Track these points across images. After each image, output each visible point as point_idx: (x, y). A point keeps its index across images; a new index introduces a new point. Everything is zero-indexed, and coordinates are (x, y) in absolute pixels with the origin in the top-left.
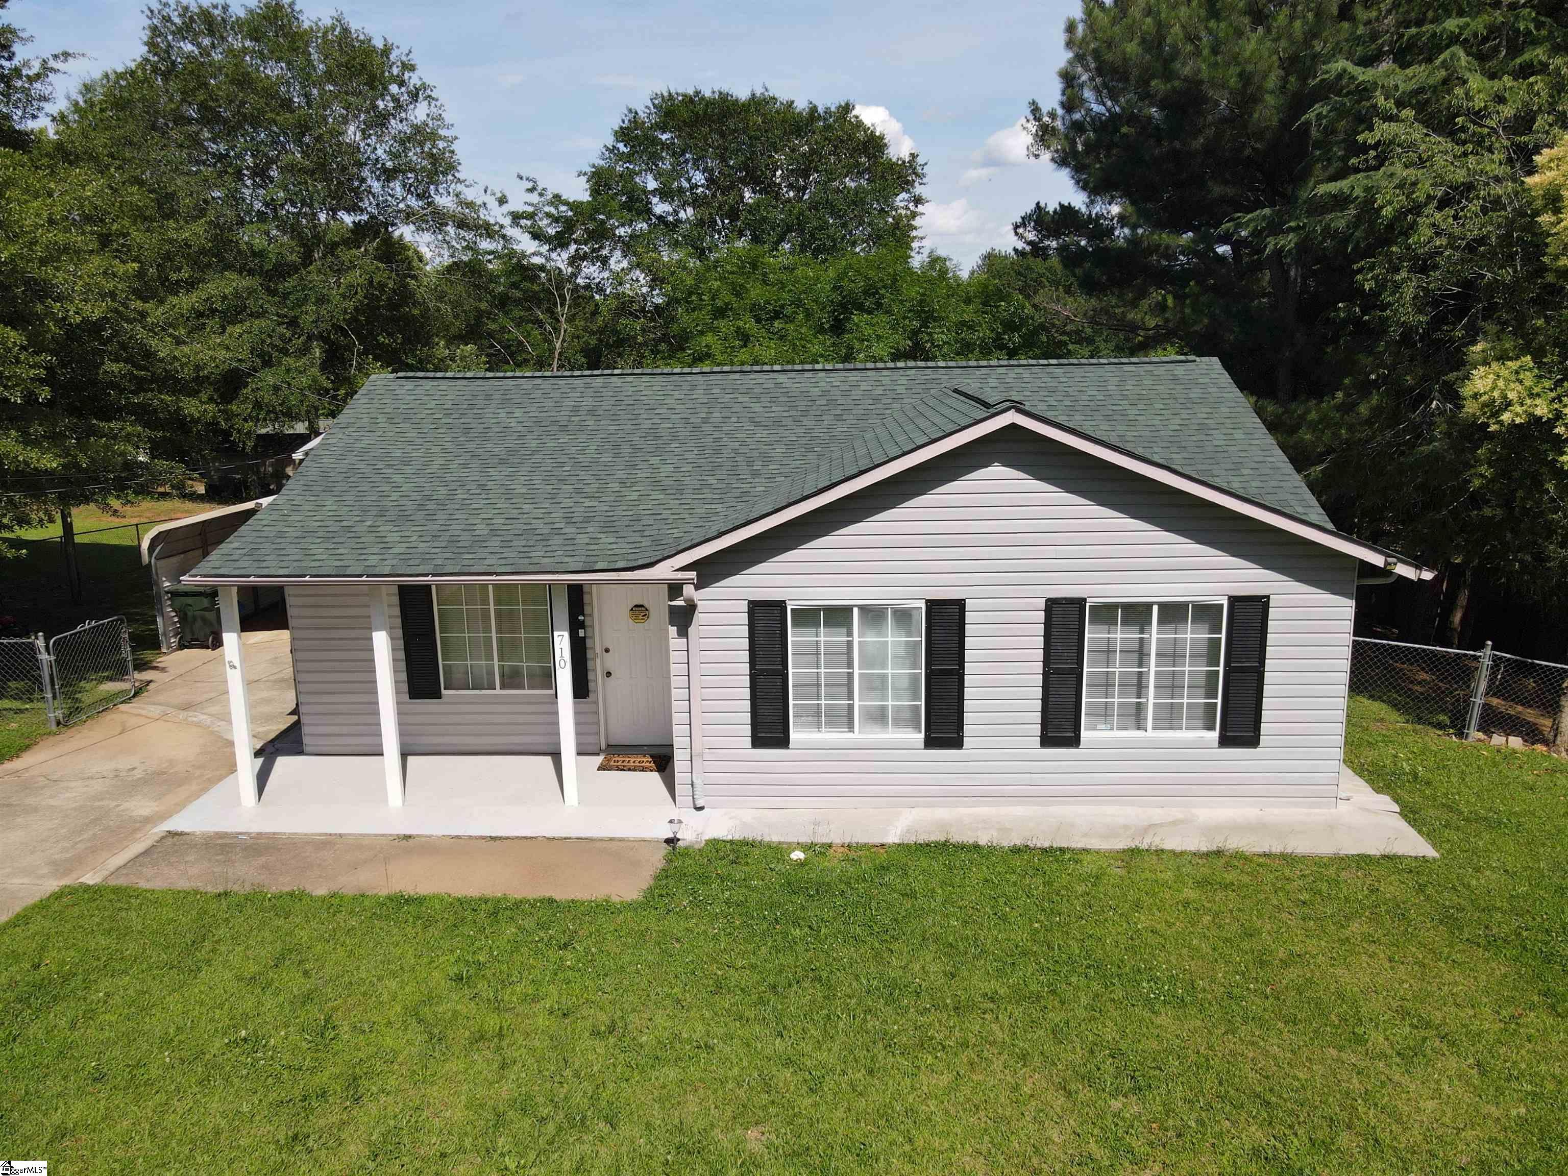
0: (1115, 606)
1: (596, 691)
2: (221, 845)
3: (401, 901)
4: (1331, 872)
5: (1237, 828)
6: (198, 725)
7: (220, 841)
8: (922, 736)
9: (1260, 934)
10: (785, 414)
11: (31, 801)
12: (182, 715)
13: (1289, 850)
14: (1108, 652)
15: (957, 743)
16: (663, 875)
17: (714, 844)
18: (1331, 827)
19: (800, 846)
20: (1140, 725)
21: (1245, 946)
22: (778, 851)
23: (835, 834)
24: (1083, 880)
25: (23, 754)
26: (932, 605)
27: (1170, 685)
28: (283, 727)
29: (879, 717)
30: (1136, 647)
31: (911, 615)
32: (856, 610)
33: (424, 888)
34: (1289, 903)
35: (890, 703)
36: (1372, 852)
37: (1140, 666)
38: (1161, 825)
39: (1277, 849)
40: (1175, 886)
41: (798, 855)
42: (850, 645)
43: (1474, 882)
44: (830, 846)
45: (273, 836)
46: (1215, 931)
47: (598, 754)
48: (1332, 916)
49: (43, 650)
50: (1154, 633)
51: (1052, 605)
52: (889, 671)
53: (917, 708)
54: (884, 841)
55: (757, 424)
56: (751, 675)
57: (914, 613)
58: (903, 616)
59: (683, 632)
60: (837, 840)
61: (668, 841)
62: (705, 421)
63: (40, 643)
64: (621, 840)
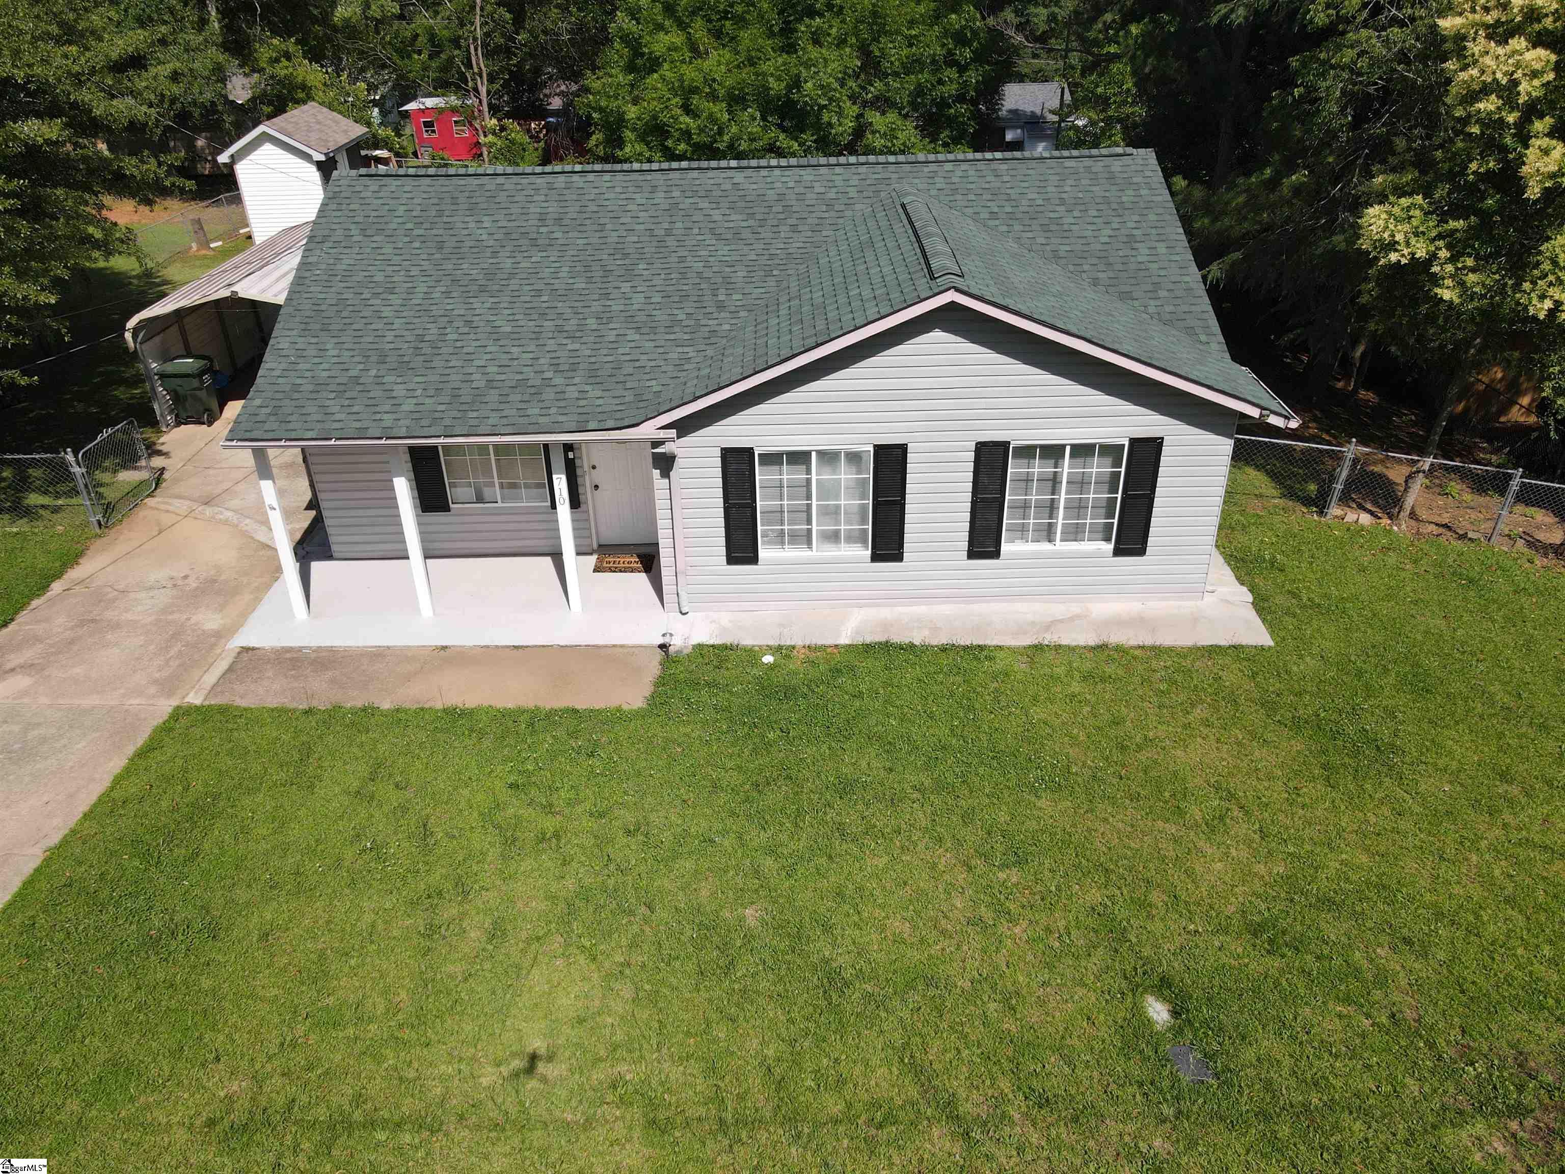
0: (1034, 447)
1: (586, 503)
2: (291, 659)
3: (454, 714)
4: (1187, 663)
5: (1120, 622)
6: (226, 522)
7: (288, 655)
8: (869, 552)
9: (1125, 722)
10: (745, 224)
11: (109, 614)
12: (209, 511)
13: (1158, 643)
14: (1027, 480)
15: (899, 557)
16: (660, 682)
17: (700, 648)
18: (1195, 620)
19: (771, 650)
20: (1050, 539)
21: (1112, 733)
22: (751, 655)
23: (797, 637)
24: (995, 678)
25: (81, 561)
26: (879, 449)
27: (1077, 508)
28: (306, 524)
29: (833, 537)
30: (1051, 477)
31: (861, 458)
32: (814, 454)
33: (471, 701)
34: (1151, 693)
35: (842, 527)
36: (1223, 643)
37: (1053, 494)
38: (1061, 621)
39: (1149, 642)
40: (1065, 680)
41: (768, 659)
42: (809, 481)
43: (1295, 668)
44: (794, 647)
45: (331, 650)
46: (1092, 721)
47: (591, 554)
48: (1182, 704)
49: (74, 464)
50: (1066, 467)
51: (981, 448)
52: (842, 502)
53: (866, 531)
54: (838, 642)
55: (719, 237)
56: (725, 508)
57: (863, 455)
58: (854, 458)
59: (666, 474)
60: (798, 641)
61: (663, 647)
62: (669, 232)
63: (70, 457)
64: (622, 646)
